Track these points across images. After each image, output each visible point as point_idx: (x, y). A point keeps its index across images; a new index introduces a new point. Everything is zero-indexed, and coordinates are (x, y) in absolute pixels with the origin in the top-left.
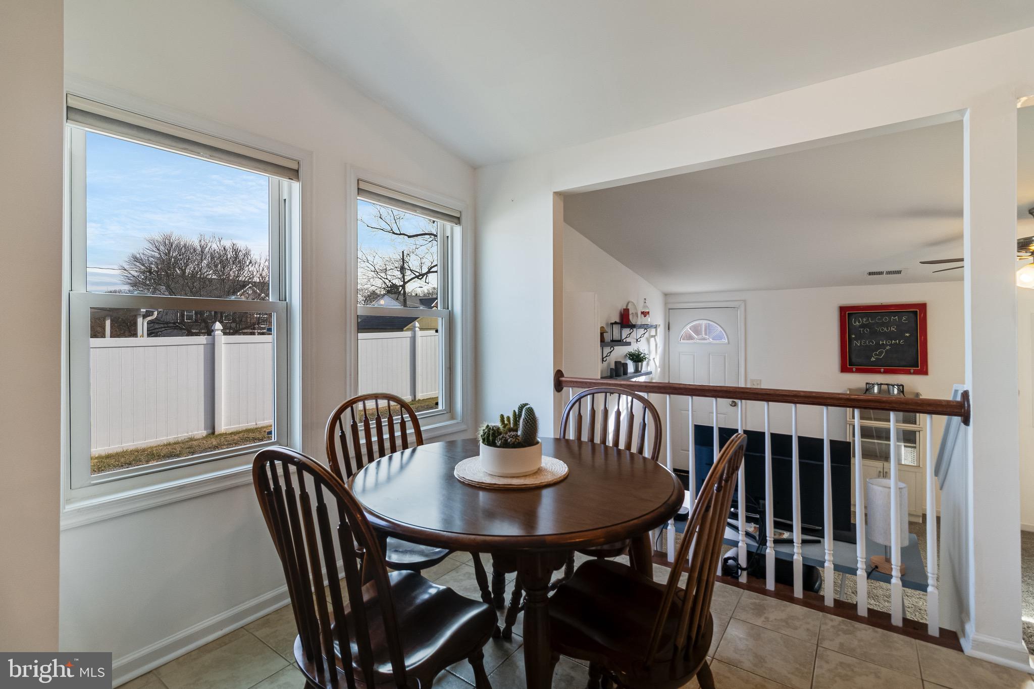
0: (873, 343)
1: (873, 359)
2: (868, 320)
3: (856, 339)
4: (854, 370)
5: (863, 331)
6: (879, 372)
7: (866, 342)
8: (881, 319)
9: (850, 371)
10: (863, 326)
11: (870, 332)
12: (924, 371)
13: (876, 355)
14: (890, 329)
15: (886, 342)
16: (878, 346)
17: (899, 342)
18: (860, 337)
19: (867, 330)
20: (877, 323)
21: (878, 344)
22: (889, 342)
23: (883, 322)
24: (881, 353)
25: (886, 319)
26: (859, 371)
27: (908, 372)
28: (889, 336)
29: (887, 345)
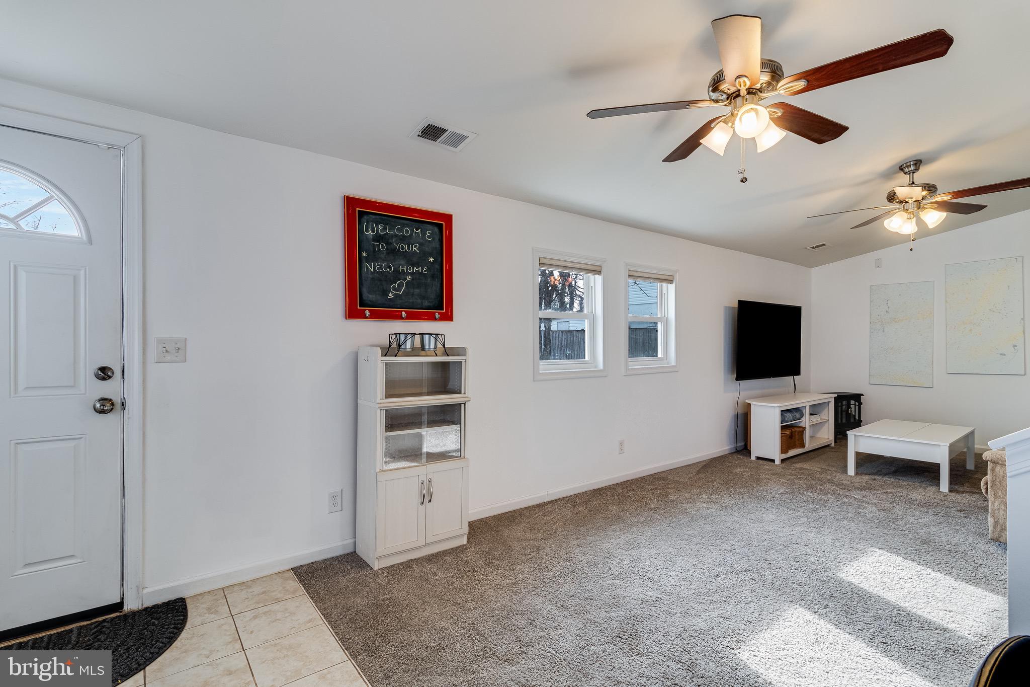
0: (390, 269)
1: (391, 296)
2: (384, 229)
3: (367, 259)
4: (367, 313)
5: (378, 245)
6: (399, 317)
7: (380, 268)
8: (400, 230)
9: (361, 316)
10: (378, 238)
11: (387, 249)
12: (448, 317)
13: (394, 289)
14: (412, 247)
15: (407, 270)
16: (398, 275)
17: (422, 269)
18: (374, 256)
19: (383, 247)
20: (396, 236)
21: (396, 270)
22: (410, 269)
23: (404, 236)
24: (400, 285)
25: (407, 231)
26: (375, 316)
27: (432, 318)
28: (410, 259)
29: (408, 274)
